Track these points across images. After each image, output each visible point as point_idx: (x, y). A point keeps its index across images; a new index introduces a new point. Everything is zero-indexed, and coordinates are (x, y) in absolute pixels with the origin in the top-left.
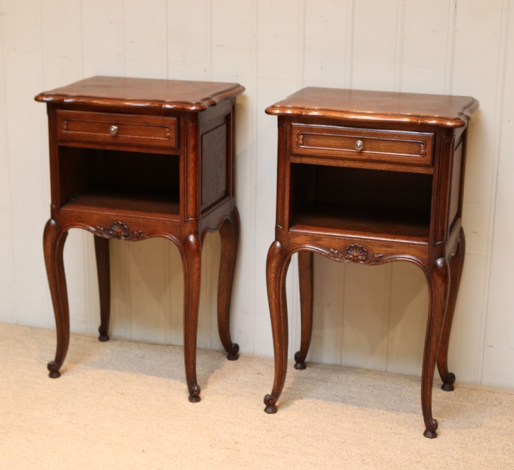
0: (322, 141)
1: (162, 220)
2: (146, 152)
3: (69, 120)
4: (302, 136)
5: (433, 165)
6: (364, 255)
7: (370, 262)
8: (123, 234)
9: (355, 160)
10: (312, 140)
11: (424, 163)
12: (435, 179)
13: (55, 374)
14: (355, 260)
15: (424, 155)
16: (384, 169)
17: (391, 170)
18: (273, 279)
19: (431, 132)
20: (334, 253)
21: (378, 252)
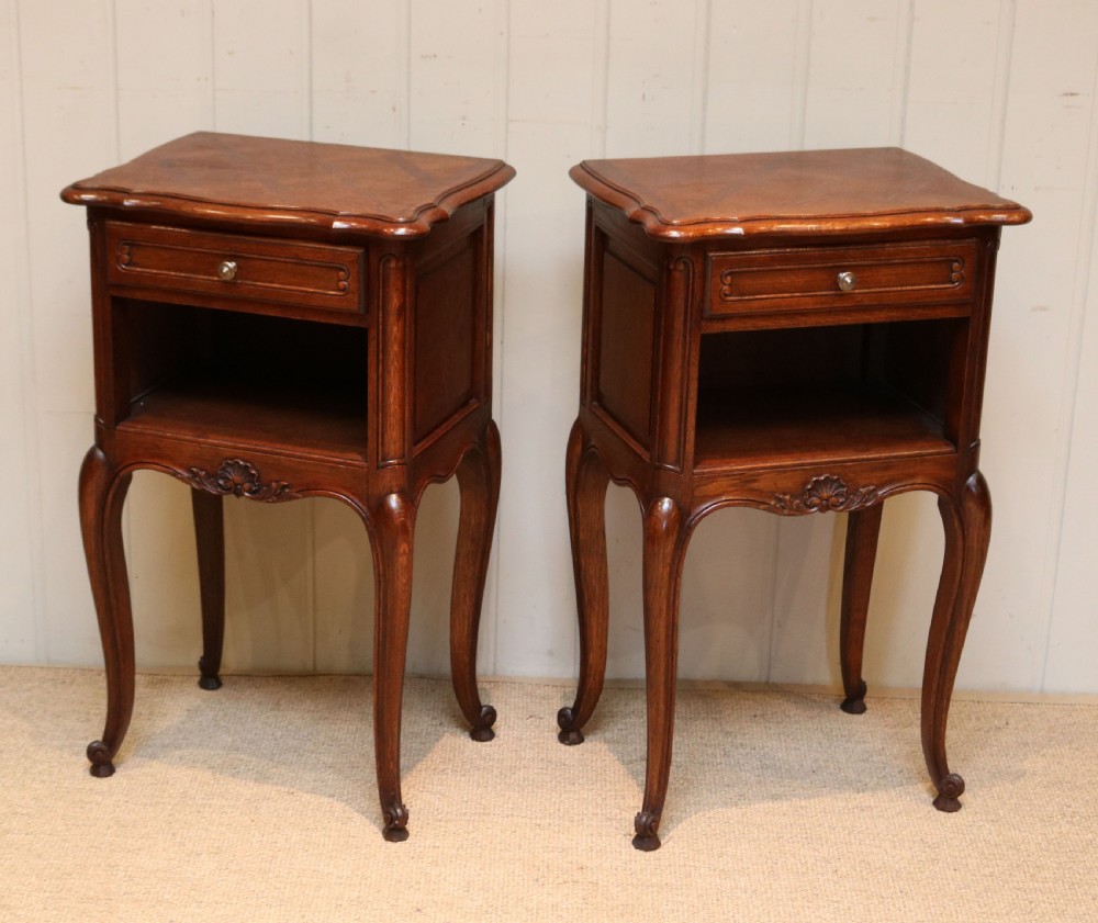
0: (767, 281)
4: (728, 277)
6: (841, 494)
7: (852, 504)
8: (247, 485)
10: (749, 282)
14: (825, 506)
20: (785, 502)
21: (866, 483)
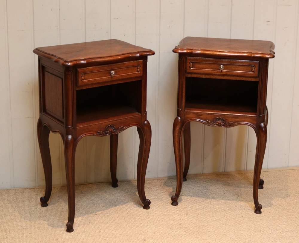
0: (202, 66)
4: (192, 63)
5: (259, 77)
6: (224, 123)
7: (227, 126)
9: (219, 75)
10: (197, 65)
11: (254, 76)
12: (260, 83)
14: (219, 125)
15: (254, 72)
16: (234, 79)
17: (238, 80)
18: (177, 136)
19: (258, 61)
20: (208, 122)
21: (231, 121)
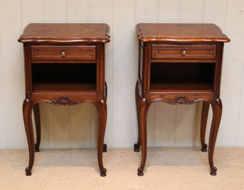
0: (166, 52)
1: (87, 94)
2: (79, 63)
3: (38, 50)
4: (156, 50)
5: (216, 59)
6: (185, 101)
7: (188, 103)
8: (67, 102)
9: (181, 59)
10: (162, 52)
11: (212, 58)
12: (217, 64)
13: (28, 174)
14: (181, 103)
16: (194, 62)
17: (197, 62)
18: (143, 116)
19: (216, 45)
20: (171, 101)
21: (191, 98)
